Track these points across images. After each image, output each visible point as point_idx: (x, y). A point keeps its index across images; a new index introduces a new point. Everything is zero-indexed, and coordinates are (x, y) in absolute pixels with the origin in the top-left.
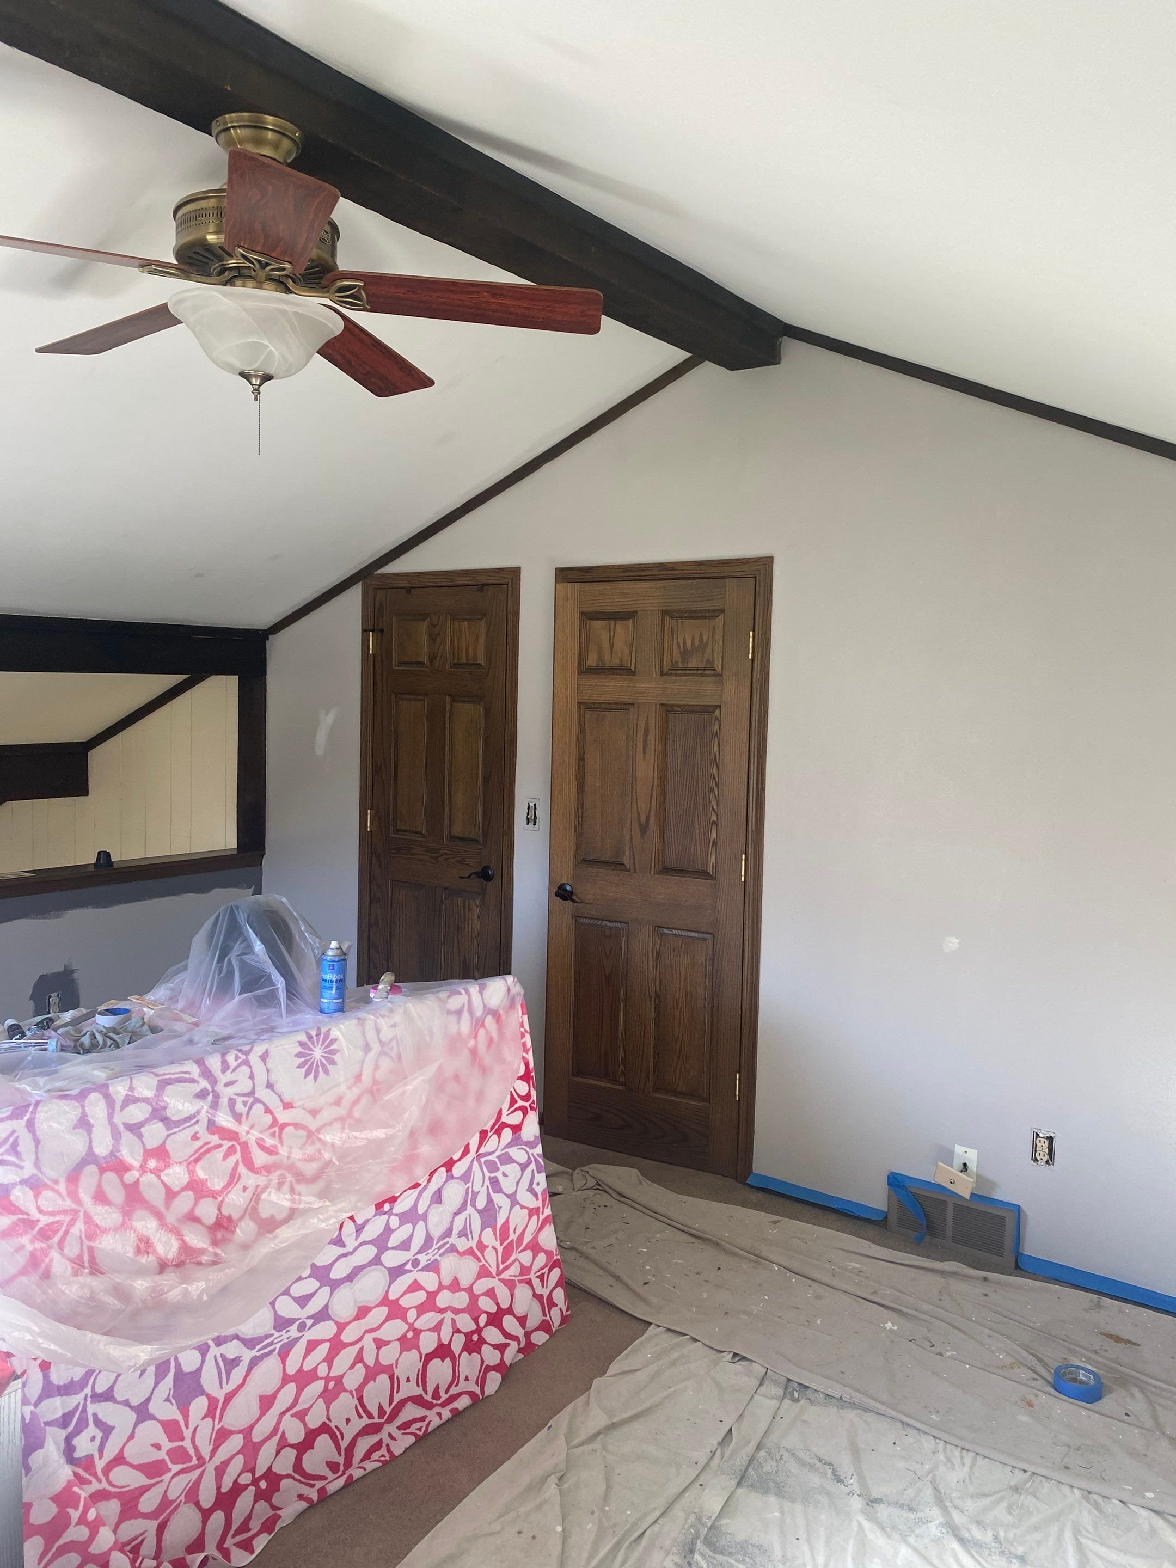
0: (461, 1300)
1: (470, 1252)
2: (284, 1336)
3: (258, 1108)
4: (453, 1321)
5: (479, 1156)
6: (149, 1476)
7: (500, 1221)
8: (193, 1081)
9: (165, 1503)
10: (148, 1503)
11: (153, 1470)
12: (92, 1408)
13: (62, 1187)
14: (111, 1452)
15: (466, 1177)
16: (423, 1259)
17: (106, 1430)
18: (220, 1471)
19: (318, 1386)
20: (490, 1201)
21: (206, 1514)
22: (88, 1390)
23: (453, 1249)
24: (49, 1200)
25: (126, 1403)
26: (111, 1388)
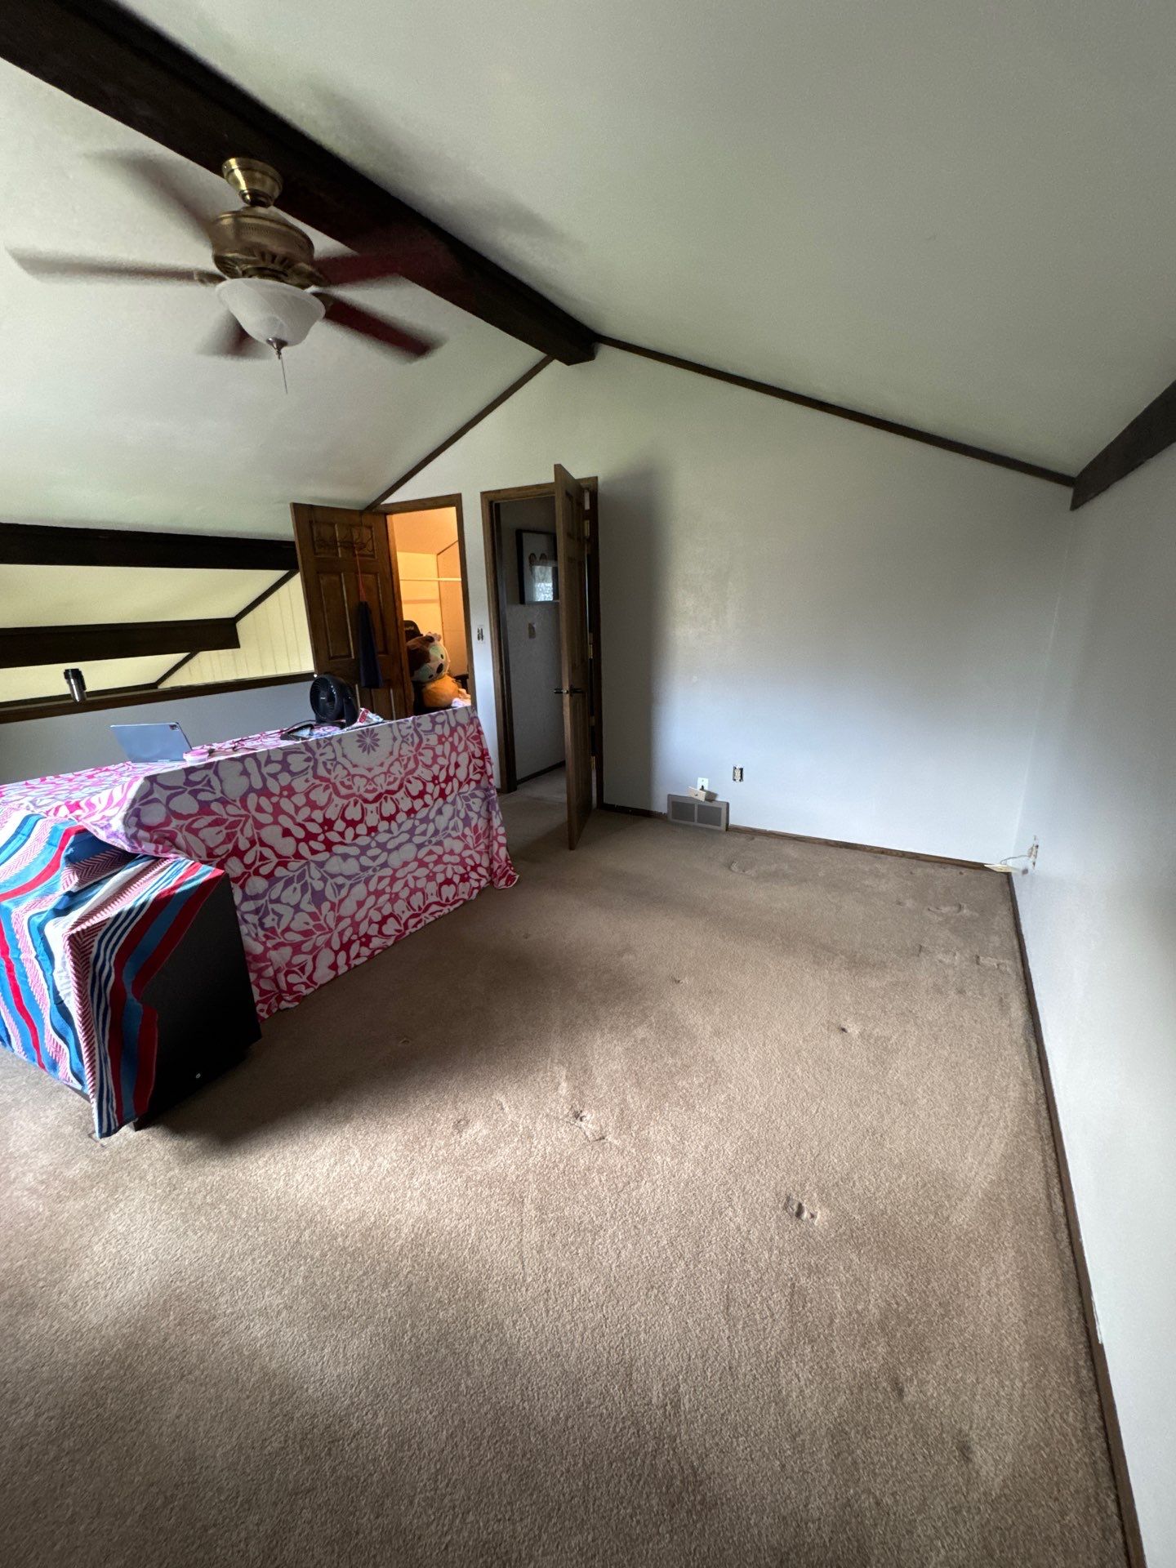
0: (457, 859)
1: (458, 838)
2: (366, 875)
3: (339, 766)
4: (453, 869)
5: (459, 794)
6: (305, 936)
7: (473, 825)
8: (302, 753)
9: (315, 947)
10: (307, 947)
11: (307, 934)
12: (270, 906)
13: (238, 803)
14: (283, 926)
15: (454, 803)
16: (434, 840)
17: (280, 916)
18: (341, 934)
19: (387, 897)
20: (467, 815)
21: (336, 953)
22: (267, 898)
23: (449, 835)
24: (231, 809)
25: (288, 904)
26: (279, 897)
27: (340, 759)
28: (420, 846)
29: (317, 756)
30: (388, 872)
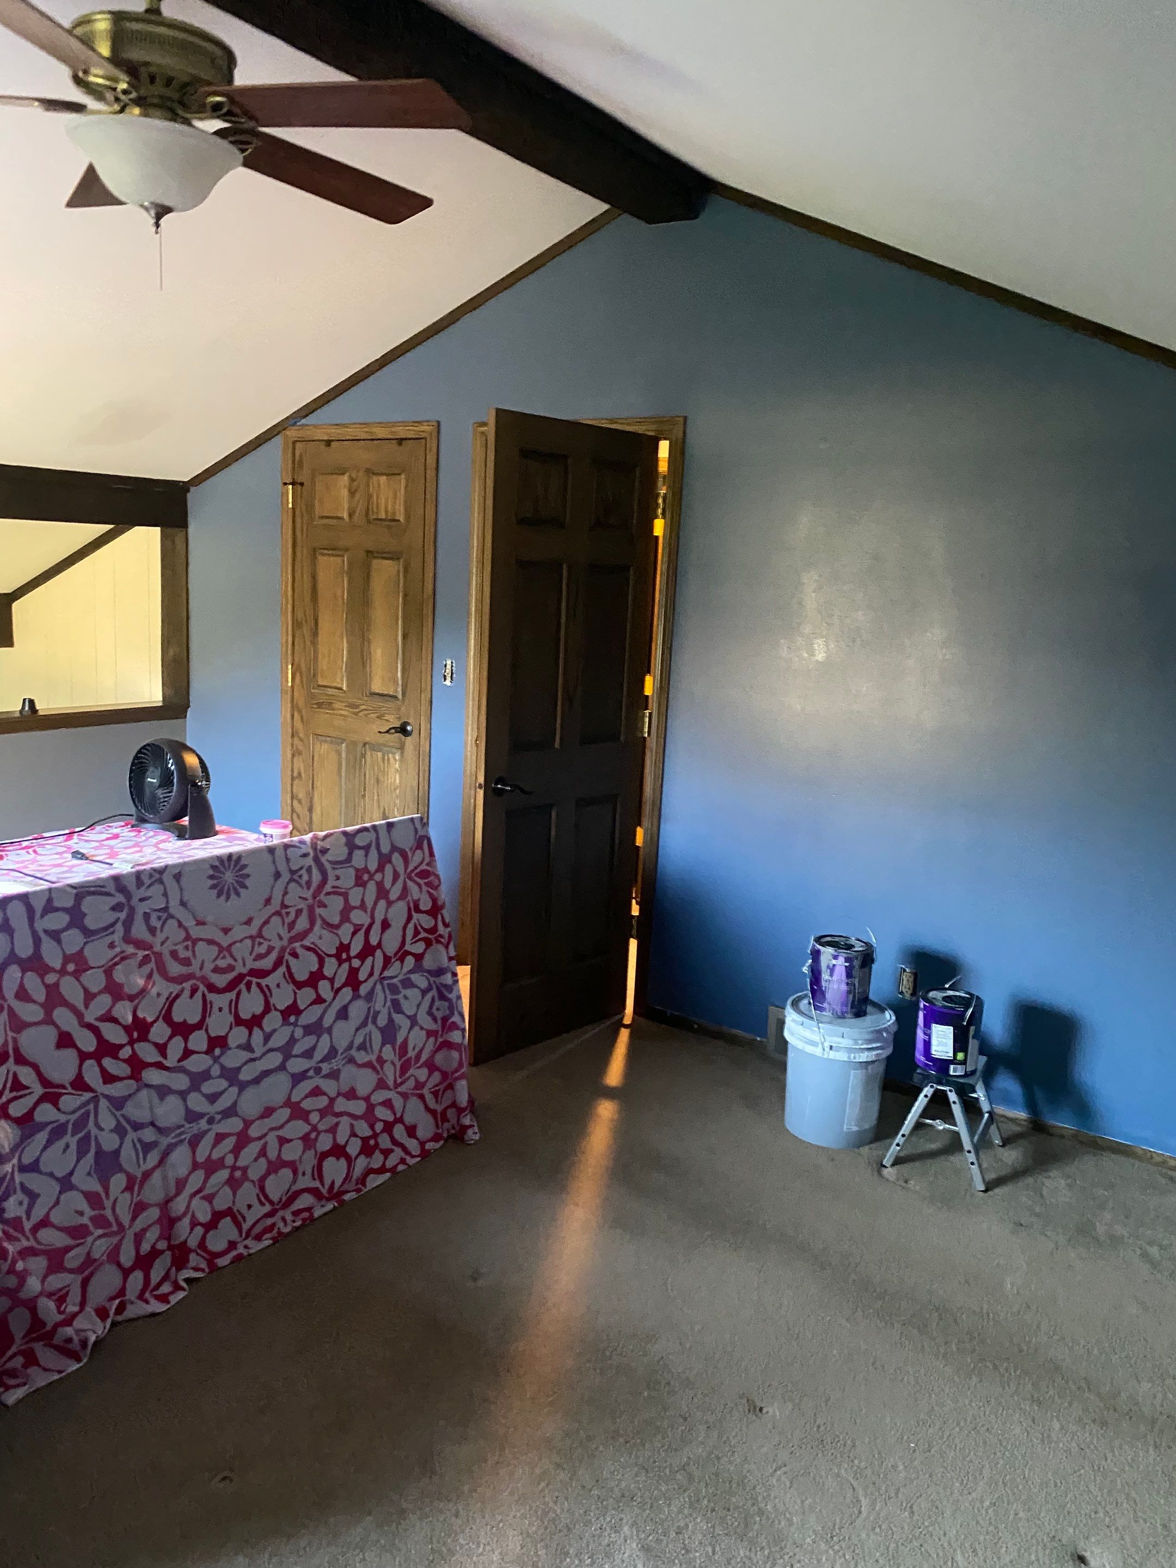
0: (358, 1107)
1: (369, 1065)
2: (195, 1128)
3: (172, 923)
4: (352, 1126)
5: (382, 979)
6: (74, 1238)
7: (400, 1040)
8: (108, 894)
9: (89, 1261)
10: (74, 1259)
11: (78, 1232)
12: (18, 1178)
14: (39, 1213)
15: (370, 996)
16: (326, 1068)
17: (33, 1196)
18: (138, 1238)
19: (224, 1174)
20: (391, 1020)
21: (126, 1273)
23: (354, 1060)
25: (51, 1175)
26: (37, 1161)
27: (175, 908)
28: (298, 1078)
29: (135, 901)
30: (235, 1125)
